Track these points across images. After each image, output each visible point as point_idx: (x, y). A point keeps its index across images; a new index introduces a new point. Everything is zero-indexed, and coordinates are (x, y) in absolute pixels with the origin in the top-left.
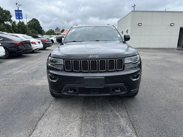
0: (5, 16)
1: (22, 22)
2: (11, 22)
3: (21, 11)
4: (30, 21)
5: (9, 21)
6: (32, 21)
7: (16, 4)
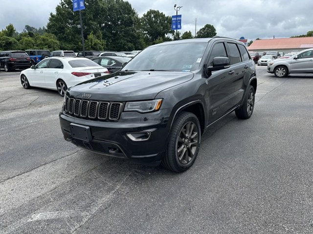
0: (167, 26)
1: (188, 32)
2: (173, 34)
3: (180, 16)
4: (201, 30)
5: (171, 32)
6: (204, 29)
7: (175, 6)
